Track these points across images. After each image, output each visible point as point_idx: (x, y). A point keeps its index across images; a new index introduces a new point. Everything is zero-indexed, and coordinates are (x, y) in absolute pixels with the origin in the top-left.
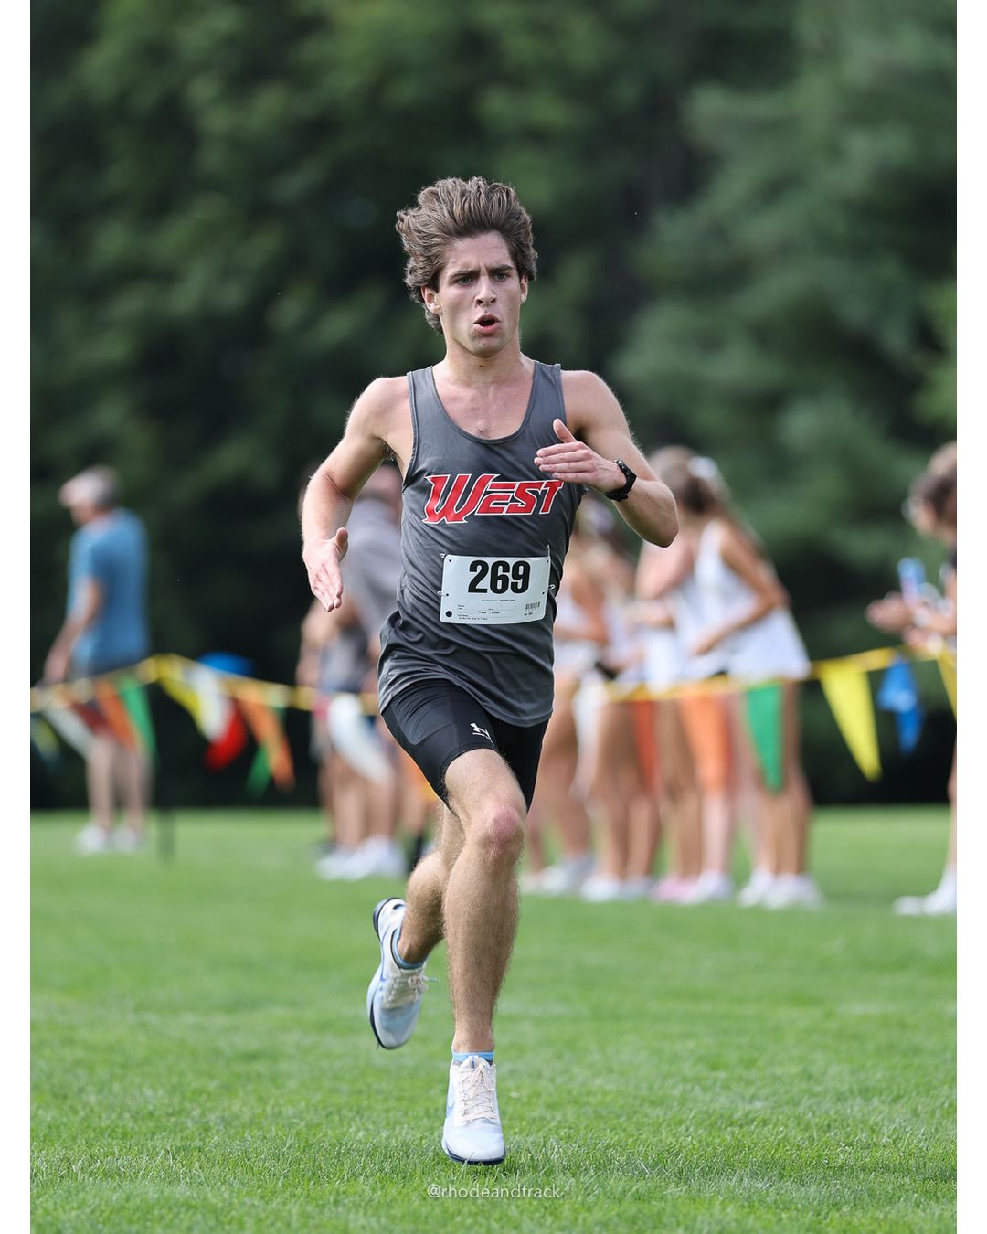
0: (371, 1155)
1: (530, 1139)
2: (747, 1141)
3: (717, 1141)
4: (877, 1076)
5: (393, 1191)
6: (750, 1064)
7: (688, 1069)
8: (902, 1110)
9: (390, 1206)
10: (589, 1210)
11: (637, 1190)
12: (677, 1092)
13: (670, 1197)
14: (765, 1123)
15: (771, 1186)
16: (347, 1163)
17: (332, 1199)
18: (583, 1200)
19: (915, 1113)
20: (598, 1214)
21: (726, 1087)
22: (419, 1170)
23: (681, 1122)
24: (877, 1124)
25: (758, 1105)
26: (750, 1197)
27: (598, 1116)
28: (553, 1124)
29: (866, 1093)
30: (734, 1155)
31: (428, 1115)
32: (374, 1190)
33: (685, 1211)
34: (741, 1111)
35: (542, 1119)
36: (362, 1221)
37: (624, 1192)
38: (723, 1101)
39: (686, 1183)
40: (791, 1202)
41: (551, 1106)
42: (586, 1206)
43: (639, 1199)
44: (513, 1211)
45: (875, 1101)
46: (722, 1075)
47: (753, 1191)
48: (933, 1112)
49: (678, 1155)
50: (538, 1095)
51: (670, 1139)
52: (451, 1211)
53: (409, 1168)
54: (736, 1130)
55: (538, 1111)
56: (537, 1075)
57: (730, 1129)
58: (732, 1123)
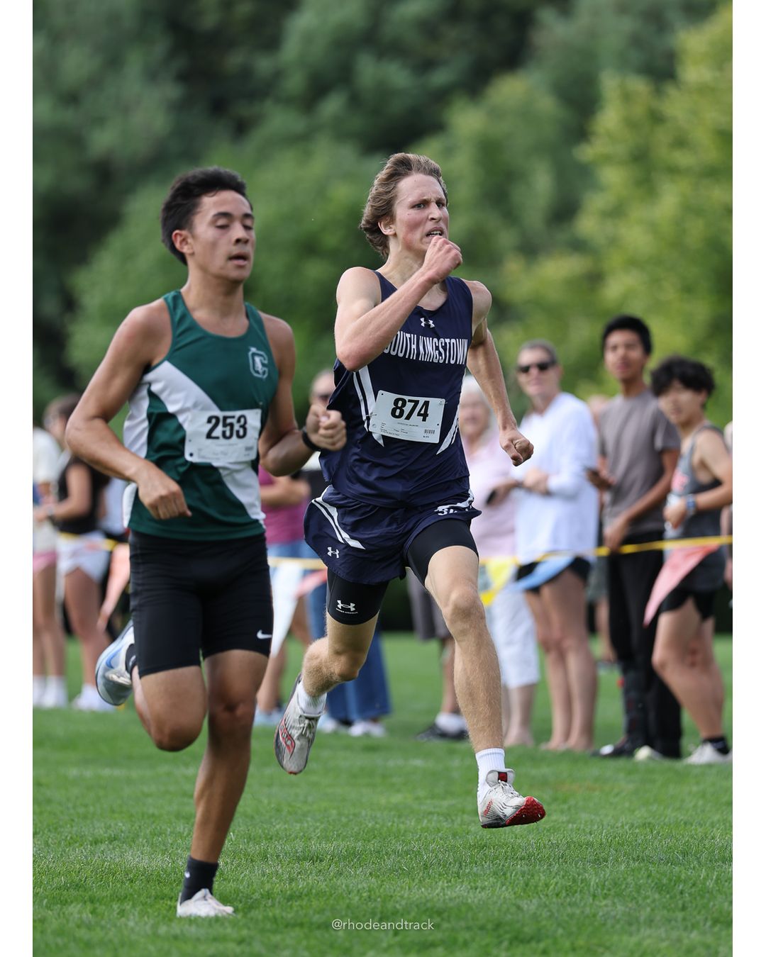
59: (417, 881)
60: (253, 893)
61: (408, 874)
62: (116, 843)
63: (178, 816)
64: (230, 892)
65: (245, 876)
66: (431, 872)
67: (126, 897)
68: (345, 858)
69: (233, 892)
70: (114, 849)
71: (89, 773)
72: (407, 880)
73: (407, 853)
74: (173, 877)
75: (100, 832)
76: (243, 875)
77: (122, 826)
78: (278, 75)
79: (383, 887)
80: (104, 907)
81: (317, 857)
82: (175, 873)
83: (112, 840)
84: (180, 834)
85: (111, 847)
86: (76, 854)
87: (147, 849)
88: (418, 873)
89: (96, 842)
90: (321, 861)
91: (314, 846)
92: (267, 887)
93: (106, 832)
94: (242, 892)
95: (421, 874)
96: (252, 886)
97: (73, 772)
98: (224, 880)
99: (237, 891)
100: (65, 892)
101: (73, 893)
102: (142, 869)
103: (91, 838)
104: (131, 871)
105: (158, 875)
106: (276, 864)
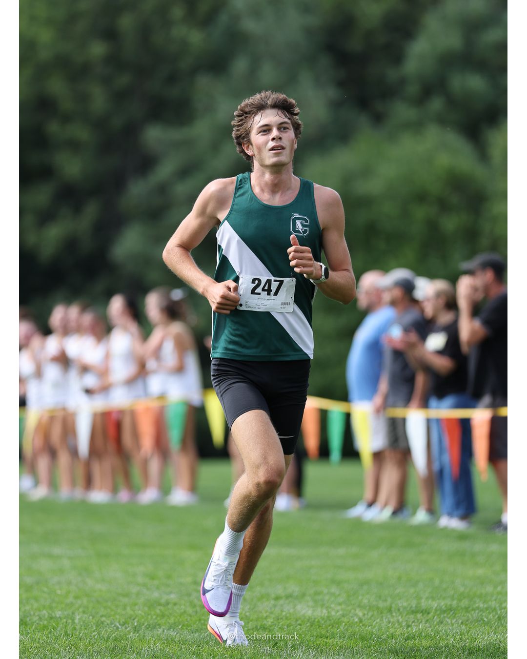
1: (66, 613)
2: (167, 613)
3: (153, 613)
6: (169, 577)
7: (140, 579)
10: (92, 645)
11: (115, 636)
12: (134, 590)
13: (130, 639)
14: (175, 604)
18: (90, 641)
20: (96, 647)
21: (158, 588)
23: (136, 604)
25: (172, 596)
26: (167, 639)
27: (98, 602)
28: (77, 606)
30: (161, 619)
33: (137, 646)
34: (164, 598)
35: (72, 603)
37: (108, 638)
38: (156, 595)
39: (138, 632)
40: (186, 641)
41: (76, 597)
46: (156, 582)
50: (70, 592)
51: (132, 613)
52: (27, 646)
54: (162, 608)
55: (70, 599)
56: (69, 583)
57: (159, 607)
58: (160, 604)
59: (493, 628)
60: (382, 635)
61: (488, 623)
62: (290, 599)
63: (333, 581)
65: (377, 623)
66: (503, 622)
68: (445, 612)
69: (368, 633)
72: (487, 628)
73: (487, 609)
74: (328, 622)
75: (279, 590)
76: (375, 622)
77: (293, 588)
78: (403, 81)
79: (471, 632)
81: (426, 611)
82: (330, 620)
83: (289, 596)
84: (333, 594)
85: (287, 602)
86: (264, 607)
87: (311, 603)
88: (495, 623)
89: (277, 598)
90: (429, 613)
91: (424, 604)
92: (392, 630)
93: (283, 592)
94: (374, 634)
95: (496, 624)
96: (382, 629)
98: (363, 625)
99: (372, 633)
102: (307, 618)
103: (273, 596)
104: (300, 619)
105: (319, 622)
106: (398, 615)
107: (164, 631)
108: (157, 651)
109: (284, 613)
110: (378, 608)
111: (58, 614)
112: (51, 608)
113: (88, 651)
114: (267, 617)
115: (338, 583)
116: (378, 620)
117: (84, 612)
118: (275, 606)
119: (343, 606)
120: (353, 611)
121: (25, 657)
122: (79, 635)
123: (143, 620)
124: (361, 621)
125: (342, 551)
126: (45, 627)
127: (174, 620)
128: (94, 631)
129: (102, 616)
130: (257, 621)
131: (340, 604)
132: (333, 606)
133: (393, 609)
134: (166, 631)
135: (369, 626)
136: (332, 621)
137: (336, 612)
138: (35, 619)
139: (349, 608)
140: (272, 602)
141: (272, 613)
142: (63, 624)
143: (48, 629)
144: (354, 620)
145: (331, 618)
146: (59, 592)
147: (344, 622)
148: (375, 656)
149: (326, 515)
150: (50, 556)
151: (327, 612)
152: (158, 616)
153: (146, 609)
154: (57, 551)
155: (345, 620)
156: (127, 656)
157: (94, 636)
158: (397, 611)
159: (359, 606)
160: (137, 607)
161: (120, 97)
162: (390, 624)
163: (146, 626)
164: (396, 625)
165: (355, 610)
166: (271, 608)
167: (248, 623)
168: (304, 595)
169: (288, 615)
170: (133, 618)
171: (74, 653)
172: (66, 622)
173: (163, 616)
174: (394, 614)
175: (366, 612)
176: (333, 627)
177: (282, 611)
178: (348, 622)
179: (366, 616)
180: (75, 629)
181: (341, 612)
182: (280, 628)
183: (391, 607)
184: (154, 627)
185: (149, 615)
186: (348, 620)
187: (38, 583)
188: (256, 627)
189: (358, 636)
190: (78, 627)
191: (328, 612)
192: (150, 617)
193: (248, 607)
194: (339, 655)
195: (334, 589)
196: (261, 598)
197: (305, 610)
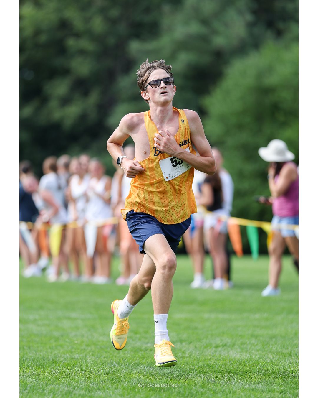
0: (33, 360)
1: (81, 355)
2: (146, 356)
3: (137, 356)
4: (184, 336)
5: (40, 371)
8: (192, 346)
9: (39, 375)
11: (113, 371)
13: (123, 372)
15: (153, 369)
16: (26, 363)
17: (22, 374)
19: (196, 347)
20: (102, 378)
21: (140, 339)
22: (48, 365)
24: (184, 350)
26: (147, 373)
27: (101, 348)
28: (88, 351)
29: (181, 341)
30: (142, 360)
31: (50, 348)
32: (34, 371)
33: (127, 377)
34: (144, 346)
35: (85, 349)
36: (31, 380)
37: (109, 372)
38: (138, 344)
39: (128, 368)
41: (87, 345)
42: (98, 376)
43: (114, 373)
44: (76, 377)
45: (184, 344)
46: (138, 336)
47: (148, 371)
48: (201, 347)
49: (125, 360)
50: (83, 342)
51: (123, 355)
52: (58, 377)
53: (45, 364)
54: (143, 352)
55: (83, 347)
56: (83, 336)
57: (141, 352)
58: (141, 350)
60: (286, 371)
62: (225, 347)
63: (252, 336)
64: (276, 370)
65: (282, 363)
67: (230, 372)
69: (277, 370)
70: (225, 350)
71: (213, 316)
74: (250, 363)
75: (218, 341)
76: (281, 363)
77: (227, 340)
80: (221, 376)
83: (224, 346)
84: (253, 344)
85: (223, 349)
86: (209, 352)
87: (239, 350)
89: (217, 347)
93: (221, 342)
94: (281, 370)
96: (285, 367)
97: (206, 316)
98: (273, 365)
99: (279, 370)
100: (204, 369)
101: (208, 369)
102: (237, 359)
103: (214, 345)
104: (232, 360)
105: (244, 362)
106: (295, 358)
107: (144, 368)
108: (141, 381)
109: (222, 357)
110: (282, 353)
111: (76, 356)
112: (71, 352)
113: (97, 380)
114: (210, 359)
115: (256, 337)
116: (283, 361)
117: (93, 355)
118: (216, 351)
119: (260, 352)
120: (266, 355)
121: (56, 384)
122: (90, 370)
123: (131, 361)
124: (272, 362)
125: (257, 316)
126: (68, 365)
127: (151, 360)
128: (100, 368)
129: (104, 358)
130: (204, 361)
131: (258, 351)
132: (253, 351)
133: (292, 354)
134: (145, 368)
135: (277, 365)
136: (253, 362)
137: (256, 355)
138: (61, 359)
139: (264, 353)
140: (214, 349)
141: (214, 356)
142: (80, 363)
143: (70, 366)
144: (267, 361)
145: (252, 360)
146: (76, 342)
147: (261, 362)
148: (282, 385)
149: (246, 292)
150: (69, 318)
151: (249, 356)
152: (140, 358)
153: (132, 353)
154: (73, 315)
155: (262, 361)
156: (122, 384)
157: (100, 371)
158: (295, 355)
159: (270, 352)
160: (126, 352)
161: (113, 22)
162: (291, 364)
163: (133, 364)
164: (295, 365)
165: (268, 355)
166: (213, 353)
167: (199, 363)
168: (234, 345)
169: (224, 358)
170: (124, 359)
171: (88, 381)
172: (82, 361)
173: (144, 358)
174: (293, 357)
175: (275, 356)
176: (254, 365)
177: (220, 355)
178: (264, 362)
179: (275, 358)
180: (87, 366)
181: (258, 356)
182: (219, 366)
183: (291, 353)
184: (138, 365)
185: (134, 357)
186: (263, 361)
187: (62, 336)
188: (204, 365)
189: (270, 371)
190: (89, 365)
191: (251, 356)
192: (135, 358)
193: (198, 352)
194: (258, 384)
195: (253, 341)
196: (206, 347)
197: (235, 354)
